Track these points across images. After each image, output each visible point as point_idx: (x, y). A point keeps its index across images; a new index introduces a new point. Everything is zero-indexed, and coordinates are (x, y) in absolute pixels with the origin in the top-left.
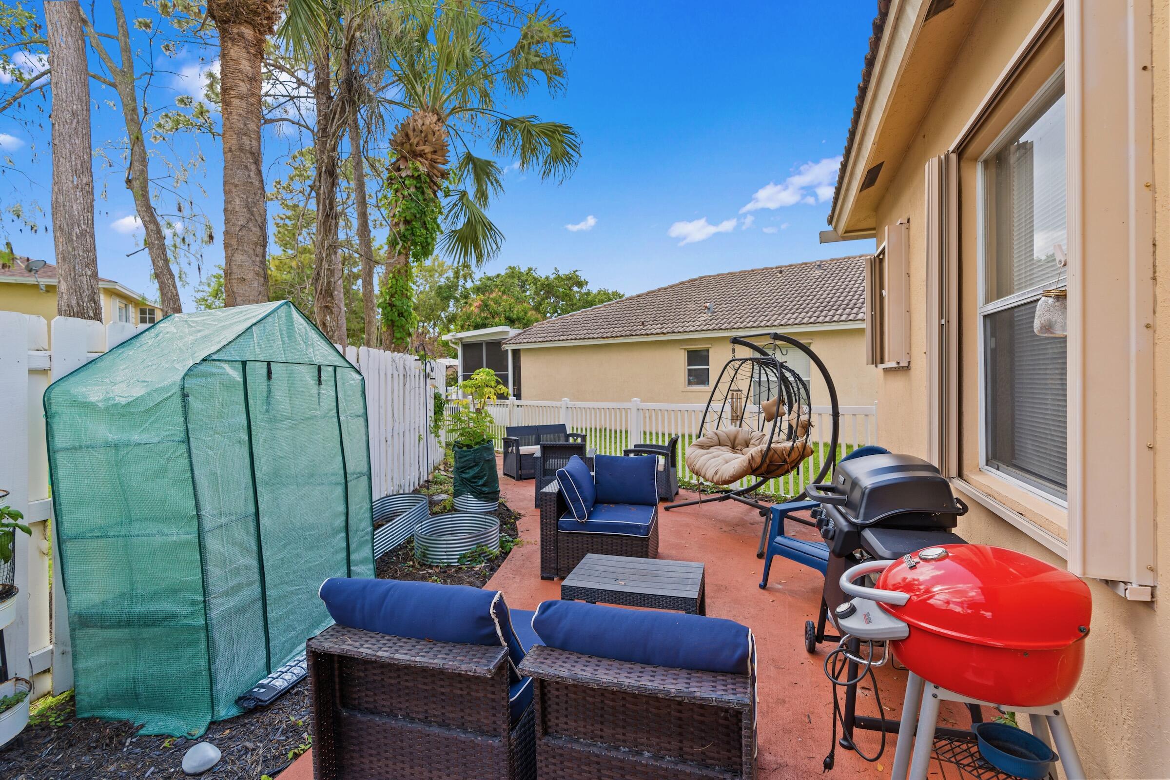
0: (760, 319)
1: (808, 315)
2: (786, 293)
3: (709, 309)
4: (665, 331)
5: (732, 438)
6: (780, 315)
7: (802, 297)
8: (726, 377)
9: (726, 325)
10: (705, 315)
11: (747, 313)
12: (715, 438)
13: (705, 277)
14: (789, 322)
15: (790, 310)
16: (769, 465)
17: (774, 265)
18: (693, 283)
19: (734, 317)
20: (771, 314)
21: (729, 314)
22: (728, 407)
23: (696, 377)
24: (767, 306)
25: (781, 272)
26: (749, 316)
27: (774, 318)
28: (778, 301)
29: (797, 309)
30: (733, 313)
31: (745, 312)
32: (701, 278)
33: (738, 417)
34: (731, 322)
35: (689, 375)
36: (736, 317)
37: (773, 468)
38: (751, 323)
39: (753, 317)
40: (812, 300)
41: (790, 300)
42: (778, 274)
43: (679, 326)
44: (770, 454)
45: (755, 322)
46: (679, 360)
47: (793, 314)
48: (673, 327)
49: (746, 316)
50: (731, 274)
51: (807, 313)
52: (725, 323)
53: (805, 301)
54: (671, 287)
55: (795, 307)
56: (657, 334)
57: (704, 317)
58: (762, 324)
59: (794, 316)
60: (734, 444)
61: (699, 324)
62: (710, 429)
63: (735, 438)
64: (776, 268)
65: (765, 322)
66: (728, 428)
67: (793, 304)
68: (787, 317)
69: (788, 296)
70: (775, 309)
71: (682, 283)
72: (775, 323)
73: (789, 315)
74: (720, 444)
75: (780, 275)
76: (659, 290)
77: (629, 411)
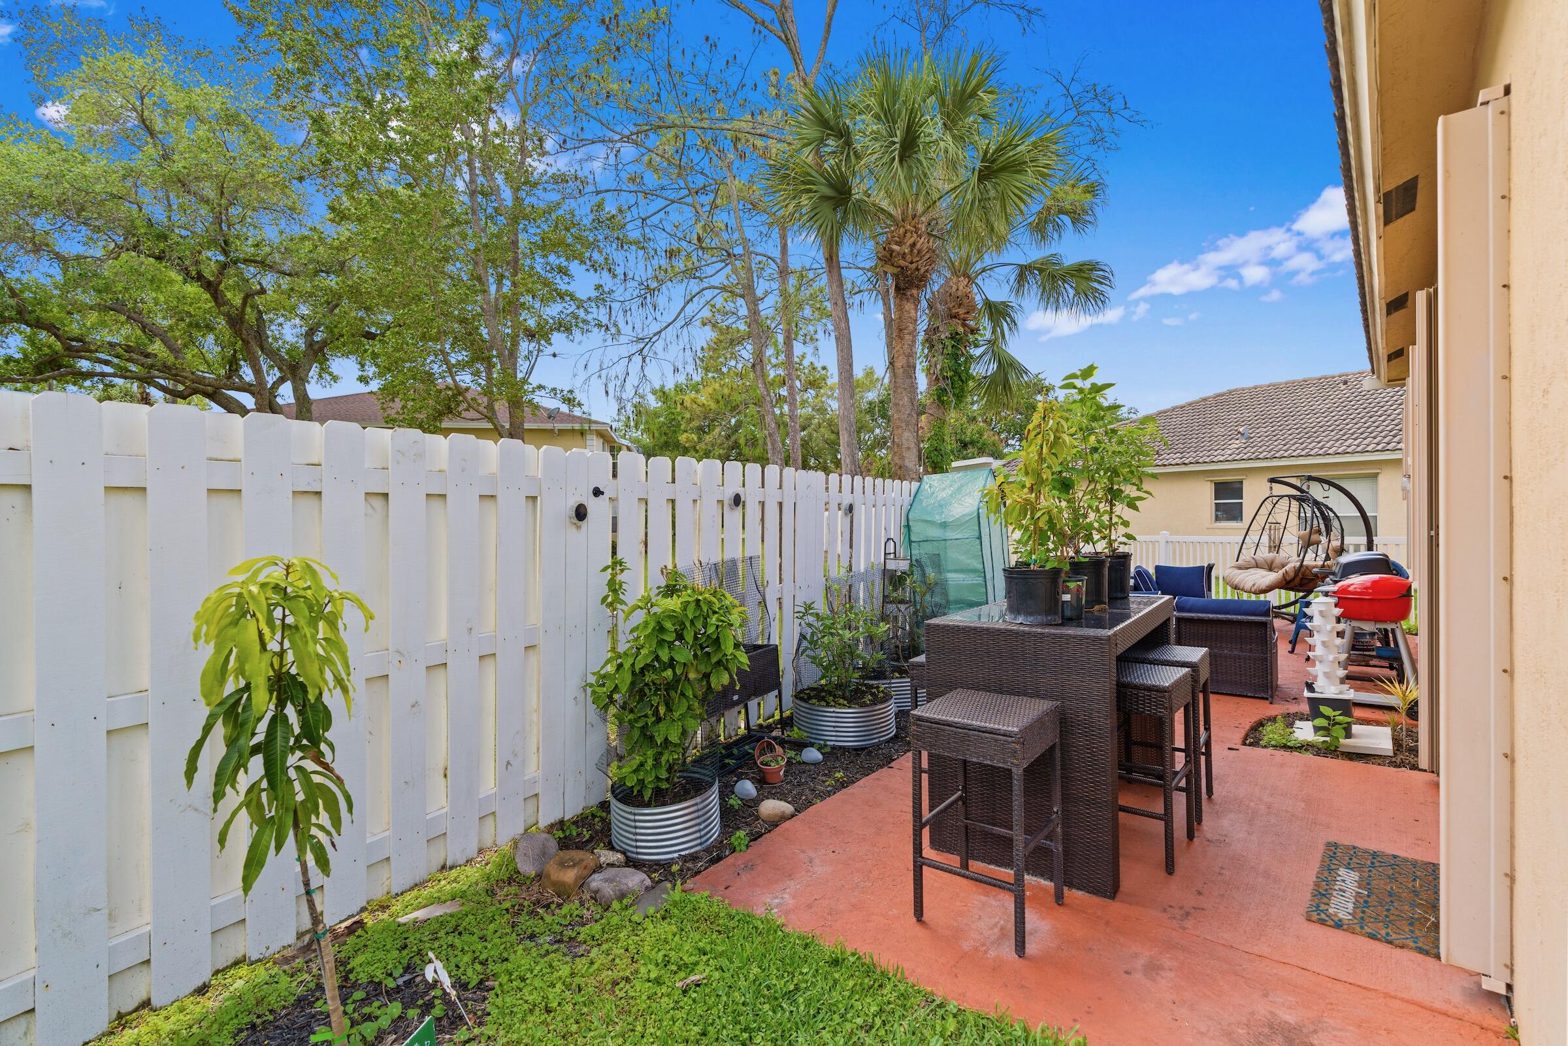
0: (1310, 446)
1: (1376, 441)
2: (1349, 412)
3: (1243, 434)
4: (1186, 462)
5: (1269, 562)
6: (1337, 440)
7: (1371, 417)
8: (1264, 511)
9: (1265, 453)
10: (1237, 442)
11: (1293, 439)
12: (1253, 561)
13: (1236, 390)
14: (1349, 450)
15: (1352, 434)
16: (1301, 579)
17: (1337, 373)
18: (1222, 401)
19: (1276, 443)
20: (1326, 439)
21: (1270, 440)
22: (1265, 539)
23: (1225, 512)
24: (1322, 429)
25: (1345, 383)
26: (1296, 443)
27: (1329, 445)
28: (1337, 423)
29: (1362, 434)
30: (1275, 438)
31: (1290, 437)
32: (1230, 392)
33: (1276, 547)
34: (1271, 450)
35: (1217, 510)
36: (1279, 444)
37: (1305, 581)
38: (1298, 451)
39: (1302, 444)
40: (1384, 421)
41: (1354, 421)
42: (1341, 385)
43: (1204, 455)
44: (1303, 569)
45: (1303, 450)
46: (1204, 494)
47: (1355, 439)
48: (1197, 456)
49: (1292, 442)
50: (1276, 386)
51: (1374, 438)
52: (1264, 451)
53: (1374, 422)
54: (1190, 404)
55: (1359, 431)
56: (1177, 464)
57: (1236, 444)
58: (1312, 453)
59: (1356, 442)
60: (1270, 567)
61: (1229, 452)
62: (1247, 555)
63: (1272, 562)
64: (1340, 376)
65: (1316, 450)
66: (1264, 554)
67: (1357, 426)
68: (1347, 443)
69: (1352, 417)
70: (1332, 434)
71: (1205, 400)
72: (1330, 451)
73: (1350, 441)
74: (1257, 566)
75: (1343, 387)
76: (1173, 409)
77: (1157, 544)
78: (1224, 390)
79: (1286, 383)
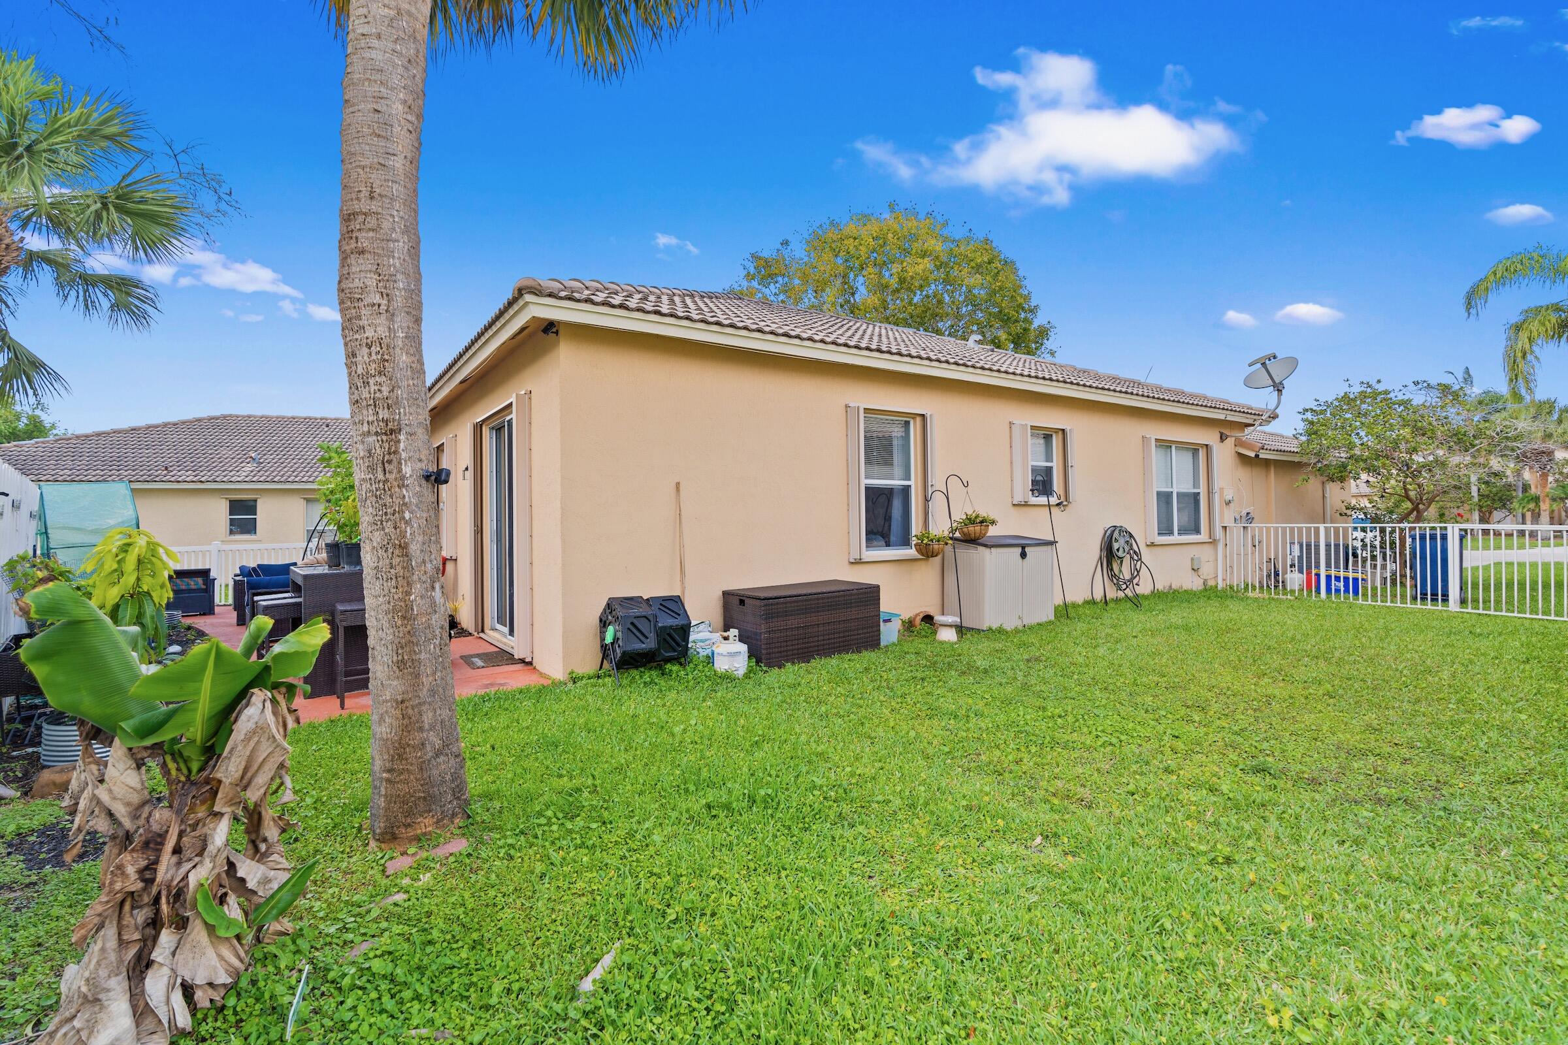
0: (315, 475)
3: (254, 459)
4: (202, 479)
9: (279, 477)
10: (249, 465)
11: (299, 467)
21: (279, 466)
23: (239, 526)
25: (327, 425)
26: (302, 471)
30: (283, 465)
31: (296, 466)
32: (225, 417)
35: (231, 525)
38: (306, 478)
39: (307, 472)
42: (324, 427)
43: (219, 475)
45: (309, 477)
46: (219, 511)
48: (212, 475)
49: (298, 470)
52: (277, 475)
56: (193, 481)
57: (249, 468)
61: (244, 474)
64: (321, 419)
75: (326, 429)
77: (208, 553)
78: (218, 414)
79: (277, 418)
